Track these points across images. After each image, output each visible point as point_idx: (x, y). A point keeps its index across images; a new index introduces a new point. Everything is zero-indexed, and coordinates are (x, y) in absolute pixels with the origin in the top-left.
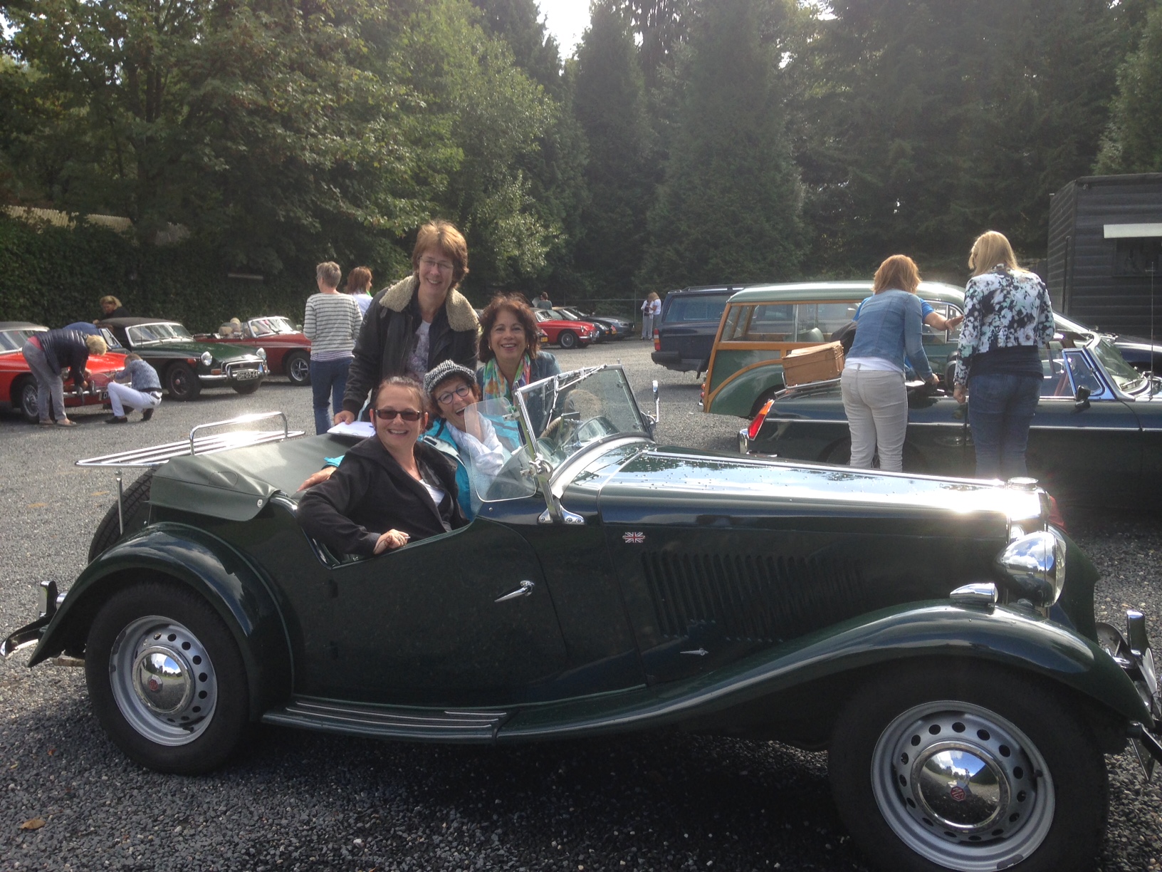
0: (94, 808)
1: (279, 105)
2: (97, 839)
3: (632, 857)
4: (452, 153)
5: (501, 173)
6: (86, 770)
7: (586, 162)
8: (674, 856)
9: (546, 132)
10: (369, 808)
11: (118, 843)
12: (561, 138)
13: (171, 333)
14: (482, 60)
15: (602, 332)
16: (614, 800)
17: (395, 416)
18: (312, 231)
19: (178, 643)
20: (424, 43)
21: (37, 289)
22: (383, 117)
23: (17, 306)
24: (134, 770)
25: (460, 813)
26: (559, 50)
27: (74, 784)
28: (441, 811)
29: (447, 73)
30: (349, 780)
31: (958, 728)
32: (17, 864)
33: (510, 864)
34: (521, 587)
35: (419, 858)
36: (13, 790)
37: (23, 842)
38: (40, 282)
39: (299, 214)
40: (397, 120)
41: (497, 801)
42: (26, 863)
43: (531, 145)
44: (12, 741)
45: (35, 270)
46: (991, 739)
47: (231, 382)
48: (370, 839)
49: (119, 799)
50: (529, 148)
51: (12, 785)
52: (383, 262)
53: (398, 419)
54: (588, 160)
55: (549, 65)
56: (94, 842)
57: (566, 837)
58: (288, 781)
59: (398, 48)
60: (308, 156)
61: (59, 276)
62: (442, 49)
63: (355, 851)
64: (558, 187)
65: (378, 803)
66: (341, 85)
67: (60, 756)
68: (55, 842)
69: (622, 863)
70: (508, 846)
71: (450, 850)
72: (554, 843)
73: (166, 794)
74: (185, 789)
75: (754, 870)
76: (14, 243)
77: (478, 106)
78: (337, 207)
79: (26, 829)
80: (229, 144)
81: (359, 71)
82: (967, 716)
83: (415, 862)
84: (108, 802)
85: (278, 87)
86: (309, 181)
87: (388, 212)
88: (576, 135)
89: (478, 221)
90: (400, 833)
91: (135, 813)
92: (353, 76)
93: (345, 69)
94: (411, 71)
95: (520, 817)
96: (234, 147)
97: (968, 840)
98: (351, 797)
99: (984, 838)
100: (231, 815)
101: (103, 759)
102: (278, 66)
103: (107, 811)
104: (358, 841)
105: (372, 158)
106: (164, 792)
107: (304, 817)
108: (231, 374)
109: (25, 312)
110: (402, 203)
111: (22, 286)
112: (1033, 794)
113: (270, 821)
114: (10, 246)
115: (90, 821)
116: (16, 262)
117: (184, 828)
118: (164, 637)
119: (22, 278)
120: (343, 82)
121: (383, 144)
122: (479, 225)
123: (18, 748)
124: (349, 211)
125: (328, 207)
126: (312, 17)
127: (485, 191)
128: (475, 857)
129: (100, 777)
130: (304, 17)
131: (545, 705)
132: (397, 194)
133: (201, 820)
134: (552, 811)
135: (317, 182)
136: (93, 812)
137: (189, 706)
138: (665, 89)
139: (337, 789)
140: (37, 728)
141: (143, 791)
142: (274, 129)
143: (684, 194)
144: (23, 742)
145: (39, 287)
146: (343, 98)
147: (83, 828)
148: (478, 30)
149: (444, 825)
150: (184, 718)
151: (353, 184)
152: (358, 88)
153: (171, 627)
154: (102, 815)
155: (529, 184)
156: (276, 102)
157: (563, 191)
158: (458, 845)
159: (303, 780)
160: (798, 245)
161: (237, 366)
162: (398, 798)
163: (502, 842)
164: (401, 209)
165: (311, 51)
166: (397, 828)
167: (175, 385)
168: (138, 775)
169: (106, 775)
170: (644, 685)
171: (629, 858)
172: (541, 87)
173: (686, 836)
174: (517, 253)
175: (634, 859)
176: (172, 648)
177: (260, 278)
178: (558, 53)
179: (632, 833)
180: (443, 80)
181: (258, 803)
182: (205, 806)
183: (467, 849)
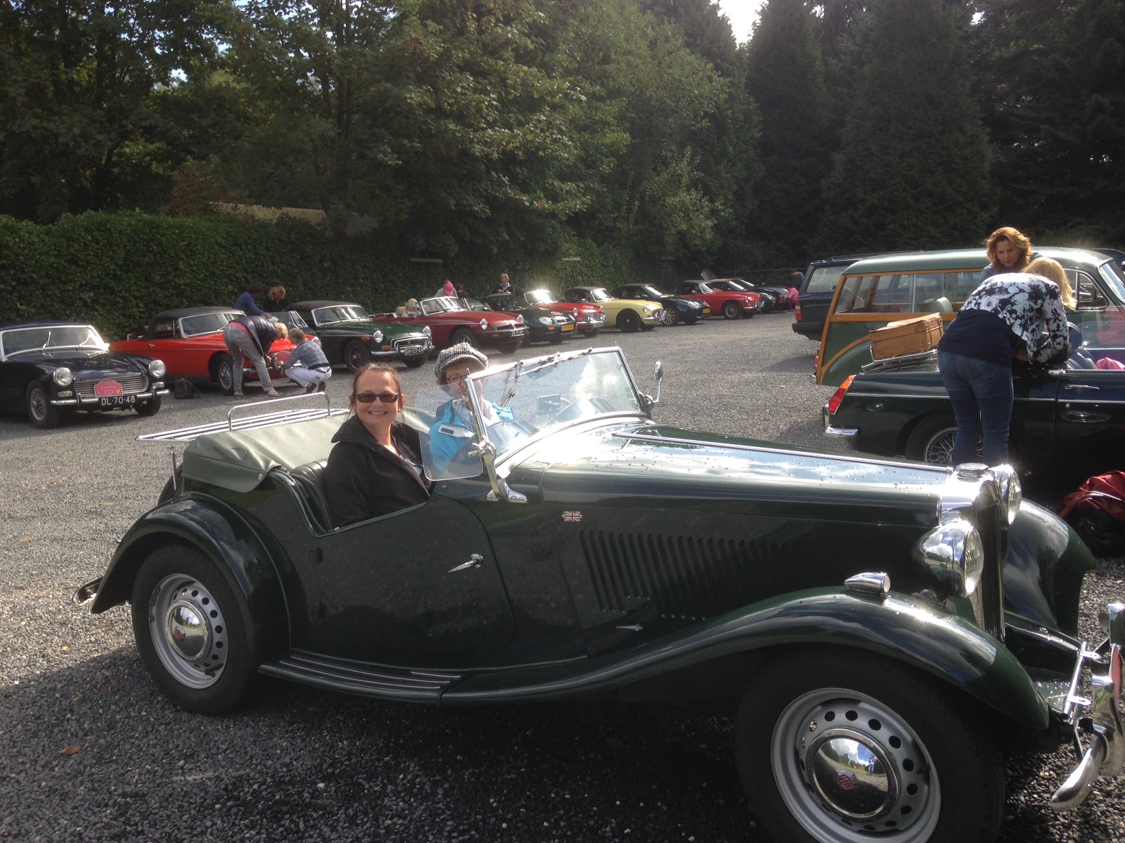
0: (122, 740)
1: (449, 105)
2: (114, 766)
3: (555, 820)
4: (619, 137)
5: (671, 151)
6: (132, 705)
7: (758, 135)
8: (597, 821)
9: (718, 107)
10: (345, 756)
11: (129, 771)
12: (733, 114)
13: (351, 314)
14: (653, 45)
15: (768, 302)
16: (565, 764)
17: (374, 399)
18: (483, 216)
19: (199, 598)
20: (591, 33)
21: (243, 277)
22: (548, 106)
23: (226, 292)
24: (169, 708)
25: (419, 766)
26: (732, 29)
27: (118, 717)
28: (405, 762)
29: (614, 61)
30: (341, 729)
31: (852, 716)
32: (43, 784)
33: (442, 817)
34: (471, 560)
35: (367, 805)
36: (68, 719)
37: (57, 765)
38: (246, 271)
39: (471, 202)
40: (564, 109)
41: (458, 757)
42: (50, 784)
43: (701, 121)
44: (85, 677)
45: (241, 260)
46: (882, 728)
47: (399, 358)
48: (331, 785)
49: (147, 732)
50: (699, 125)
51: (69, 716)
52: (553, 242)
53: (378, 402)
54: (761, 133)
55: (722, 44)
56: (111, 769)
57: (506, 795)
58: (289, 726)
59: (565, 41)
60: (477, 149)
61: (262, 265)
62: (608, 39)
63: (316, 794)
64: (729, 160)
65: (354, 751)
66: (509, 81)
67: (115, 693)
68: (81, 767)
69: (546, 824)
70: (448, 800)
71: (396, 800)
72: (491, 800)
73: (185, 731)
74: (202, 728)
75: (666, 841)
76: (223, 238)
77: (647, 88)
78: (505, 193)
79: (62, 754)
80: (405, 141)
81: (525, 68)
82: (862, 705)
83: (361, 808)
84: (137, 735)
85: (448, 87)
86: (480, 171)
87: (554, 197)
88: (749, 110)
89: (647, 199)
90: (361, 781)
91: (154, 746)
92: (518, 73)
93: (513, 67)
94: (577, 62)
95: (472, 775)
96: (409, 145)
97: (863, 829)
98: (335, 744)
99: (879, 829)
100: (229, 754)
101: (149, 697)
102: (451, 67)
103: (133, 743)
104: (321, 785)
105: (538, 149)
106: (184, 728)
107: (287, 760)
108: (399, 350)
109: (232, 297)
110: (569, 186)
111: (231, 275)
112: (926, 787)
113: (259, 761)
114: (219, 240)
115: (116, 751)
116: (224, 254)
117: (185, 763)
118: (189, 592)
119: (230, 267)
120: (511, 79)
121: (548, 134)
122: (649, 203)
123: (88, 682)
124: (517, 197)
125: (497, 194)
126: (484, 19)
127: (655, 170)
128: (416, 808)
129: (140, 713)
130: (478, 20)
131: (496, 671)
132: (563, 178)
133: (203, 756)
134: (504, 770)
135: (488, 171)
136: (122, 743)
137: (208, 654)
138: (843, 57)
139: (326, 736)
140: (110, 667)
141: (169, 727)
142: (446, 125)
143: (861, 161)
144: (93, 679)
145: (245, 275)
146: (511, 94)
147: (108, 756)
148: (650, 16)
149: (401, 776)
150: (206, 665)
151: (522, 171)
152: (524, 84)
153: (195, 584)
154: (127, 746)
155: (698, 160)
156: (446, 101)
157: (734, 165)
158: (405, 795)
159: (302, 725)
160: (984, 207)
161: (405, 343)
162: (374, 748)
163: (446, 795)
164: (567, 192)
165: (479, 51)
166: (360, 776)
167: (352, 360)
168: (172, 712)
169: (146, 711)
170: (585, 656)
171: (552, 820)
172: (710, 65)
173: (618, 803)
174: (684, 227)
175: (557, 822)
176: (193, 603)
177: (440, 261)
178: (731, 32)
179: (567, 796)
180: (610, 68)
181: (255, 745)
182: (212, 744)
183: (412, 800)
